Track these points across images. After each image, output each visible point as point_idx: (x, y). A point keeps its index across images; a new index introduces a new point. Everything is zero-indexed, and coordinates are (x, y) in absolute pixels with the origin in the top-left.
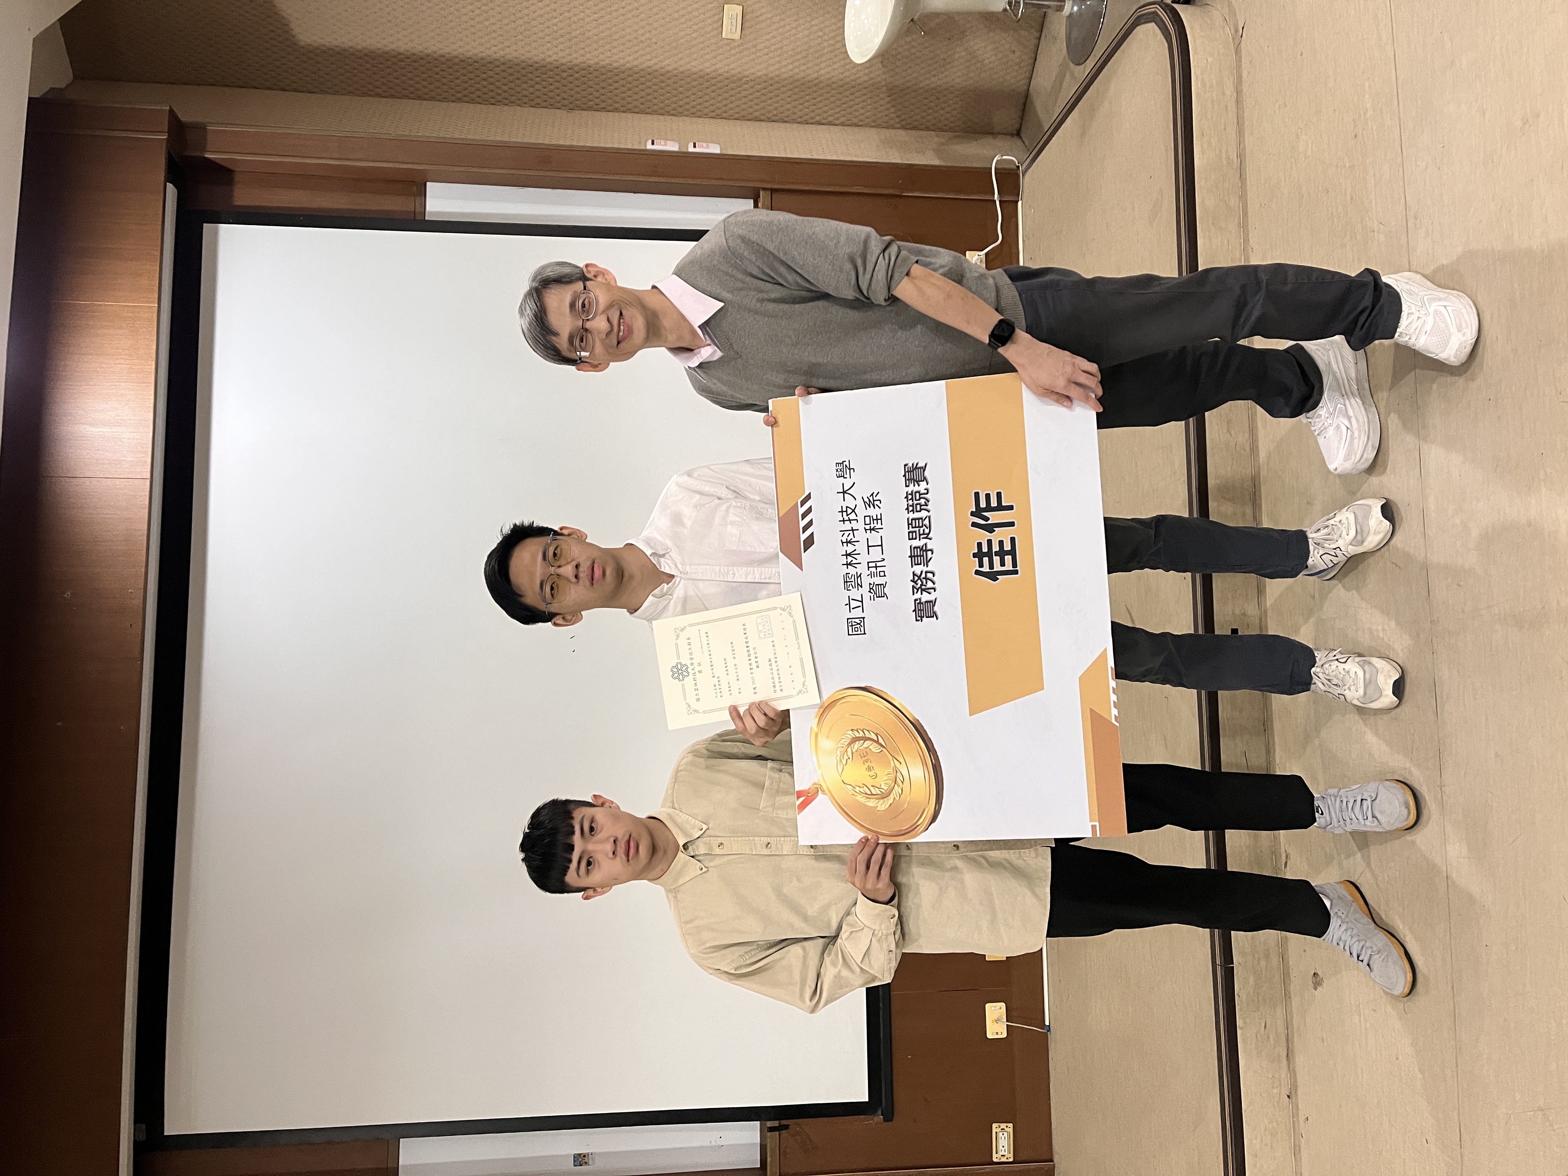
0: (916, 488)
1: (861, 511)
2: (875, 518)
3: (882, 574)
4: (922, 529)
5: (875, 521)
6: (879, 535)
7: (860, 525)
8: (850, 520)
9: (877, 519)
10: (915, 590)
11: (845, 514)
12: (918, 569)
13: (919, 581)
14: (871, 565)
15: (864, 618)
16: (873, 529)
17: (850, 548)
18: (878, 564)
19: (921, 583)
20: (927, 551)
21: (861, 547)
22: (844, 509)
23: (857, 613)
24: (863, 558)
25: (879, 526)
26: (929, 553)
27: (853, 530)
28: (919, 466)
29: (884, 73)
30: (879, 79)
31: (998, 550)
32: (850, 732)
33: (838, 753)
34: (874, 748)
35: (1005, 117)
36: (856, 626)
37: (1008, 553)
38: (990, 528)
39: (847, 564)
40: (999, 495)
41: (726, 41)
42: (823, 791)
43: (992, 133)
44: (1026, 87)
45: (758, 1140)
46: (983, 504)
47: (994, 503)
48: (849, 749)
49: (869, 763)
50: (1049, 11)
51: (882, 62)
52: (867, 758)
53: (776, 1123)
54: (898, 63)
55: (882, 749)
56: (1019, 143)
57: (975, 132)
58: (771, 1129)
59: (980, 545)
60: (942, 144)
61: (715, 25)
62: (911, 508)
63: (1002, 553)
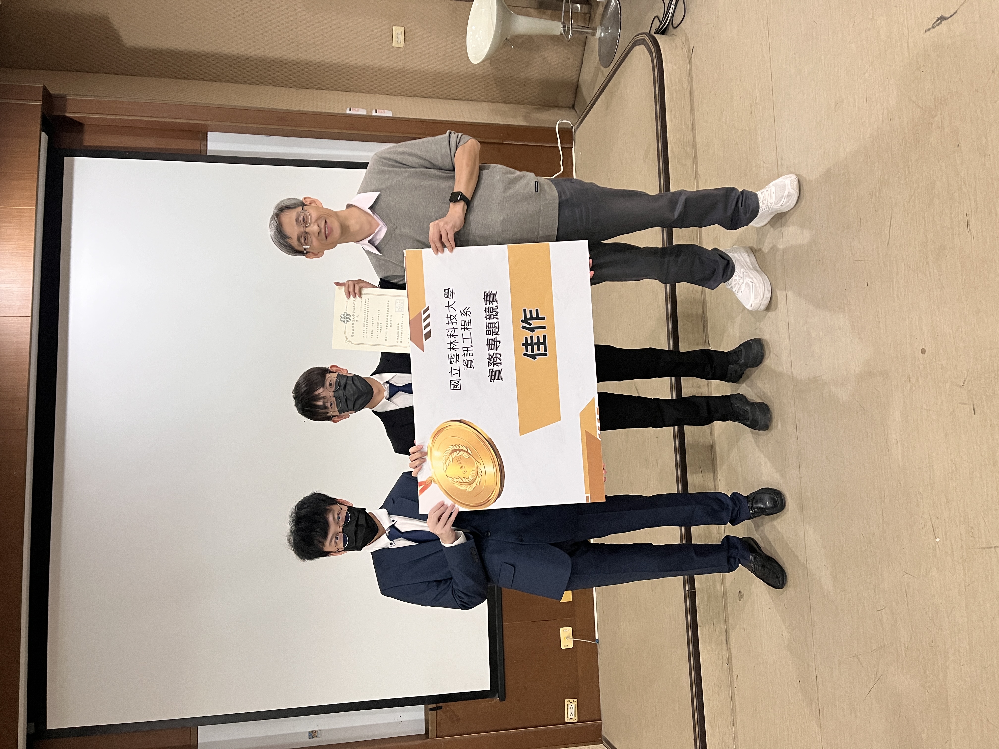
0: (491, 306)
1: (459, 318)
2: (467, 322)
3: (471, 354)
4: (494, 329)
5: (467, 324)
6: (469, 332)
7: (458, 326)
8: (452, 323)
9: (468, 323)
10: (490, 364)
11: (449, 319)
12: (492, 352)
13: (492, 359)
14: (464, 349)
15: (460, 380)
16: (466, 329)
17: (452, 339)
18: (469, 349)
19: (493, 360)
20: (496, 342)
21: (459, 339)
22: (449, 316)
23: (456, 377)
24: (460, 345)
25: (469, 327)
26: (498, 343)
27: (454, 329)
28: (492, 293)
29: (492, 69)
30: (489, 73)
31: (536, 342)
32: (451, 447)
33: (444, 459)
34: (465, 455)
35: (565, 97)
36: (456, 385)
37: (542, 344)
38: (532, 330)
39: (451, 349)
40: (537, 311)
41: (394, 49)
42: (435, 482)
43: (558, 107)
44: (576, 80)
45: (424, 717)
46: (528, 316)
47: (534, 316)
48: (450, 457)
49: (462, 465)
50: (589, 36)
51: (490, 63)
52: (461, 461)
53: (434, 706)
54: (500, 64)
55: (470, 456)
56: (574, 111)
57: (548, 106)
58: (432, 709)
59: (526, 339)
60: (527, 113)
61: (388, 39)
62: (488, 317)
63: (538, 344)
